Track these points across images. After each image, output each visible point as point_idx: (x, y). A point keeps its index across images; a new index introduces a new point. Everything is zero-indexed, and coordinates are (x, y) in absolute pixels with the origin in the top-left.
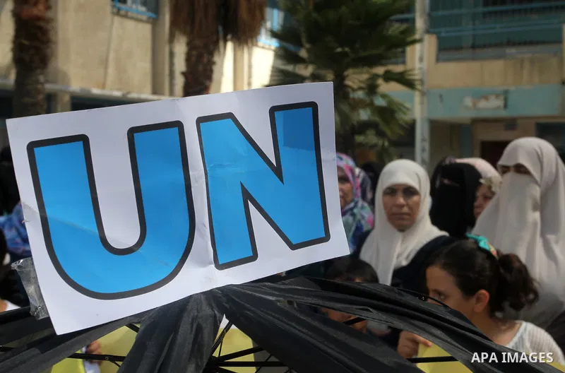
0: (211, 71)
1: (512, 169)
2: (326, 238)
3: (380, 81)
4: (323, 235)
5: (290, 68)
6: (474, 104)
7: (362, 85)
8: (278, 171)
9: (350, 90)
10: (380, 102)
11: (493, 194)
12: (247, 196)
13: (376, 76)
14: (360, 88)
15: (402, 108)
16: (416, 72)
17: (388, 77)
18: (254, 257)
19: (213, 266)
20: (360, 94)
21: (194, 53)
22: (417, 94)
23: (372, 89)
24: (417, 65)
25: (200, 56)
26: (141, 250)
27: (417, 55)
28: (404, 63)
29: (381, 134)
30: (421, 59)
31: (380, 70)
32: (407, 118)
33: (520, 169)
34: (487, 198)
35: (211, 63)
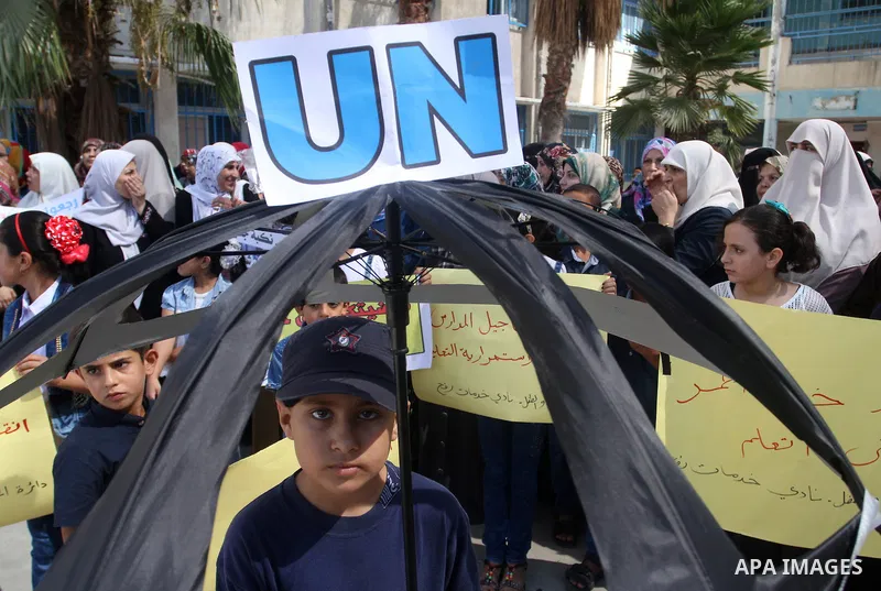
0: (570, 74)
1: (800, 146)
2: (505, 150)
3: (730, 83)
4: (502, 148)
5: (646, 71)
6: (824, 105)
7: (713, 86)
8: (461, 92)
9: (700, 91)
10: (729, 102)
11: (781, 174)
12: (432, 111)
13: (727, 77)
14: (710, 89)
15: (749, 108)
16: (768, 73)
17: (738, 79)
18: (438, 161)
19: (400, 165)
20: (711, 95)
21: (555, 57)
22: (767, 94)
23: (721, 89)
24: (770, 68)
25: (560, 60)
26: (339, 149)
27: (770, 58)
28: (757, 65)
29: (726, 132)
30: (774, 62)
31: (730, 72)
32: (756, 117)
33: (807, 146)
34: (772, 178)
35: (570, 66)
